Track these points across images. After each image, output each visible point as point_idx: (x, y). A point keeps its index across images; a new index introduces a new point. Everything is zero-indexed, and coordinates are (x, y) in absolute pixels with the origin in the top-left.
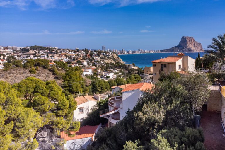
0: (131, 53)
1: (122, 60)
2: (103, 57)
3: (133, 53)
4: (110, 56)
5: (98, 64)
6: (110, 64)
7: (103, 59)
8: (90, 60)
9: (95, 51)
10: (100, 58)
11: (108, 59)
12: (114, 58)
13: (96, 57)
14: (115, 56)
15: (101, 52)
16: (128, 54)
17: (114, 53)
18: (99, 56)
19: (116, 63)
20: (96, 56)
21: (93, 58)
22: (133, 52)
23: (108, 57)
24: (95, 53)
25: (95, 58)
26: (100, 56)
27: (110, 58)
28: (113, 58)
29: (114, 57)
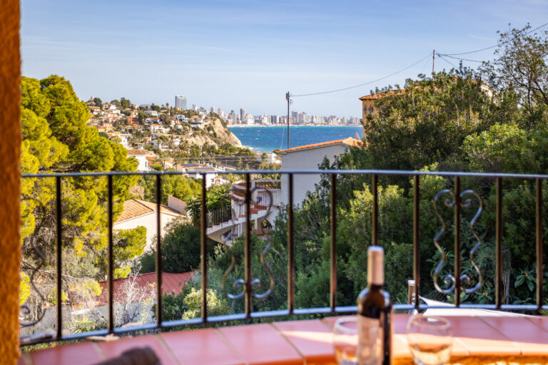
0: (266, 121)
1: (239, 142)
2: (180, 127)
3: (276, 123)
4: (201, 127)
5: (162, 148)
6: (203, 149)
7: (178, 132)
8: (138, 134)
9: (154, 108)
10: (168, 129)
11: (194, 135)
12: (215, 134)
13: (157, 127)
14: (218, 127)
15: (174, 112)
16: (258, 125)
17: (214, 116)
18: (166, 123)
19: (221, 148)
20: (155, 123)
21: (147, 129)
22: (273, 119)
23: (195, 129)
24: (154, 113)
25: (154, 128)
26: (170, 123)
27: (203, 133)
28: (211, 132)
29: (216, 130)
